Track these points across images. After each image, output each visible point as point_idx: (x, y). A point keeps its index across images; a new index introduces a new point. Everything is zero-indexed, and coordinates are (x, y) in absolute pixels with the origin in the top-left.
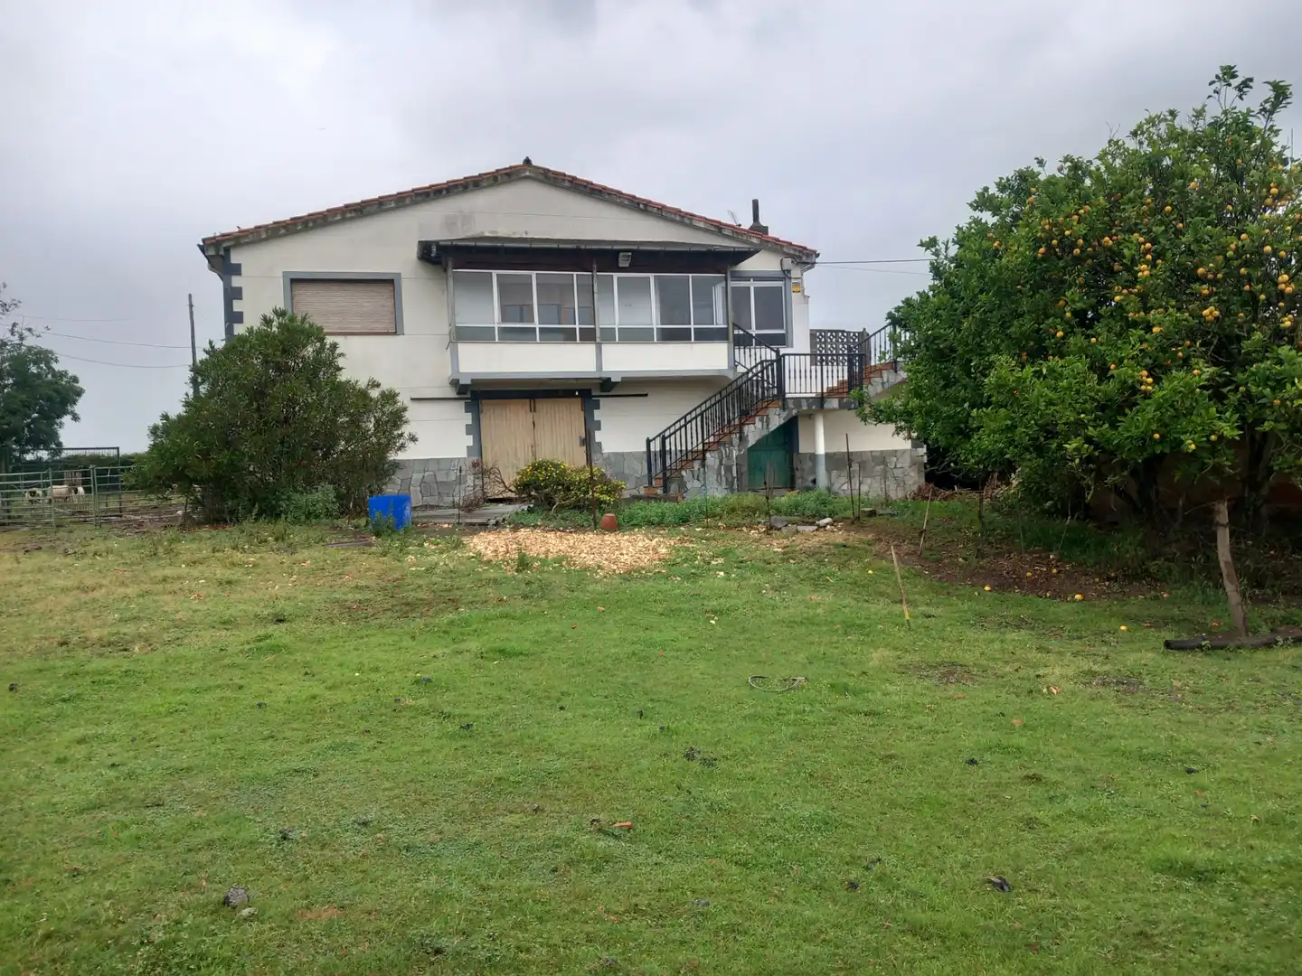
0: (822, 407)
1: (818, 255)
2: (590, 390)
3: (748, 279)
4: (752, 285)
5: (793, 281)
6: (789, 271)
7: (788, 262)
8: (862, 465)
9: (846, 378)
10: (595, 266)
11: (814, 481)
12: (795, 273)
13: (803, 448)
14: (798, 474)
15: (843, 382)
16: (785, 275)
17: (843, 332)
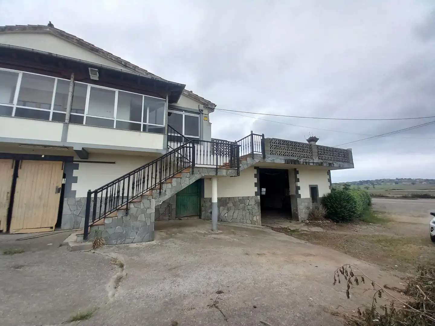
0: (216, 174)
1: (215, 106)
2: (72, 157)
3: (181, 110)
4: (184, 114)
5: (204, 115)
6: (202, 111)
7: (202, 107)
8: (235, 204)
9: (228, 162)
10: (73, 76)
11: (211, 213)
12: (205, 111)
13: (206, 196)
14: (203, 208)
15: (226, 163)
16: (200, 112)
17: (226, 141)
